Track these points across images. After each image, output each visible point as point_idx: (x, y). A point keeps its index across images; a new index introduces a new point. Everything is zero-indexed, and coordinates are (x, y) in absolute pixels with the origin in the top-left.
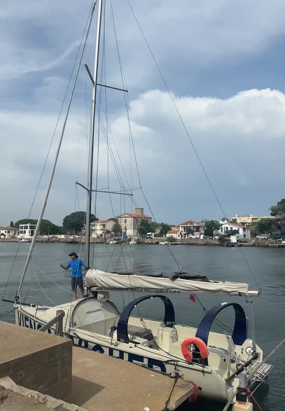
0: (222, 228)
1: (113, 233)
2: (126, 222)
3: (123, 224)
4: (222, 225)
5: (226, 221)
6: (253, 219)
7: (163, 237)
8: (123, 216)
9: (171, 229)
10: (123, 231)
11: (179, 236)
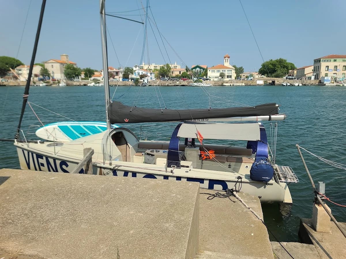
0: (135, 73)
1: (41, 77)
2: (52, 67)
3: (50, 70)
4: (135, 71)
5: (138, 68)
6: (154, 67)
7: (88, 80)
8: (49, 62)
9: (94, 74)
10: (52, 75)
11: (102, 79)
